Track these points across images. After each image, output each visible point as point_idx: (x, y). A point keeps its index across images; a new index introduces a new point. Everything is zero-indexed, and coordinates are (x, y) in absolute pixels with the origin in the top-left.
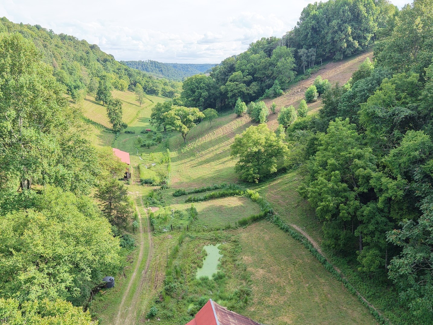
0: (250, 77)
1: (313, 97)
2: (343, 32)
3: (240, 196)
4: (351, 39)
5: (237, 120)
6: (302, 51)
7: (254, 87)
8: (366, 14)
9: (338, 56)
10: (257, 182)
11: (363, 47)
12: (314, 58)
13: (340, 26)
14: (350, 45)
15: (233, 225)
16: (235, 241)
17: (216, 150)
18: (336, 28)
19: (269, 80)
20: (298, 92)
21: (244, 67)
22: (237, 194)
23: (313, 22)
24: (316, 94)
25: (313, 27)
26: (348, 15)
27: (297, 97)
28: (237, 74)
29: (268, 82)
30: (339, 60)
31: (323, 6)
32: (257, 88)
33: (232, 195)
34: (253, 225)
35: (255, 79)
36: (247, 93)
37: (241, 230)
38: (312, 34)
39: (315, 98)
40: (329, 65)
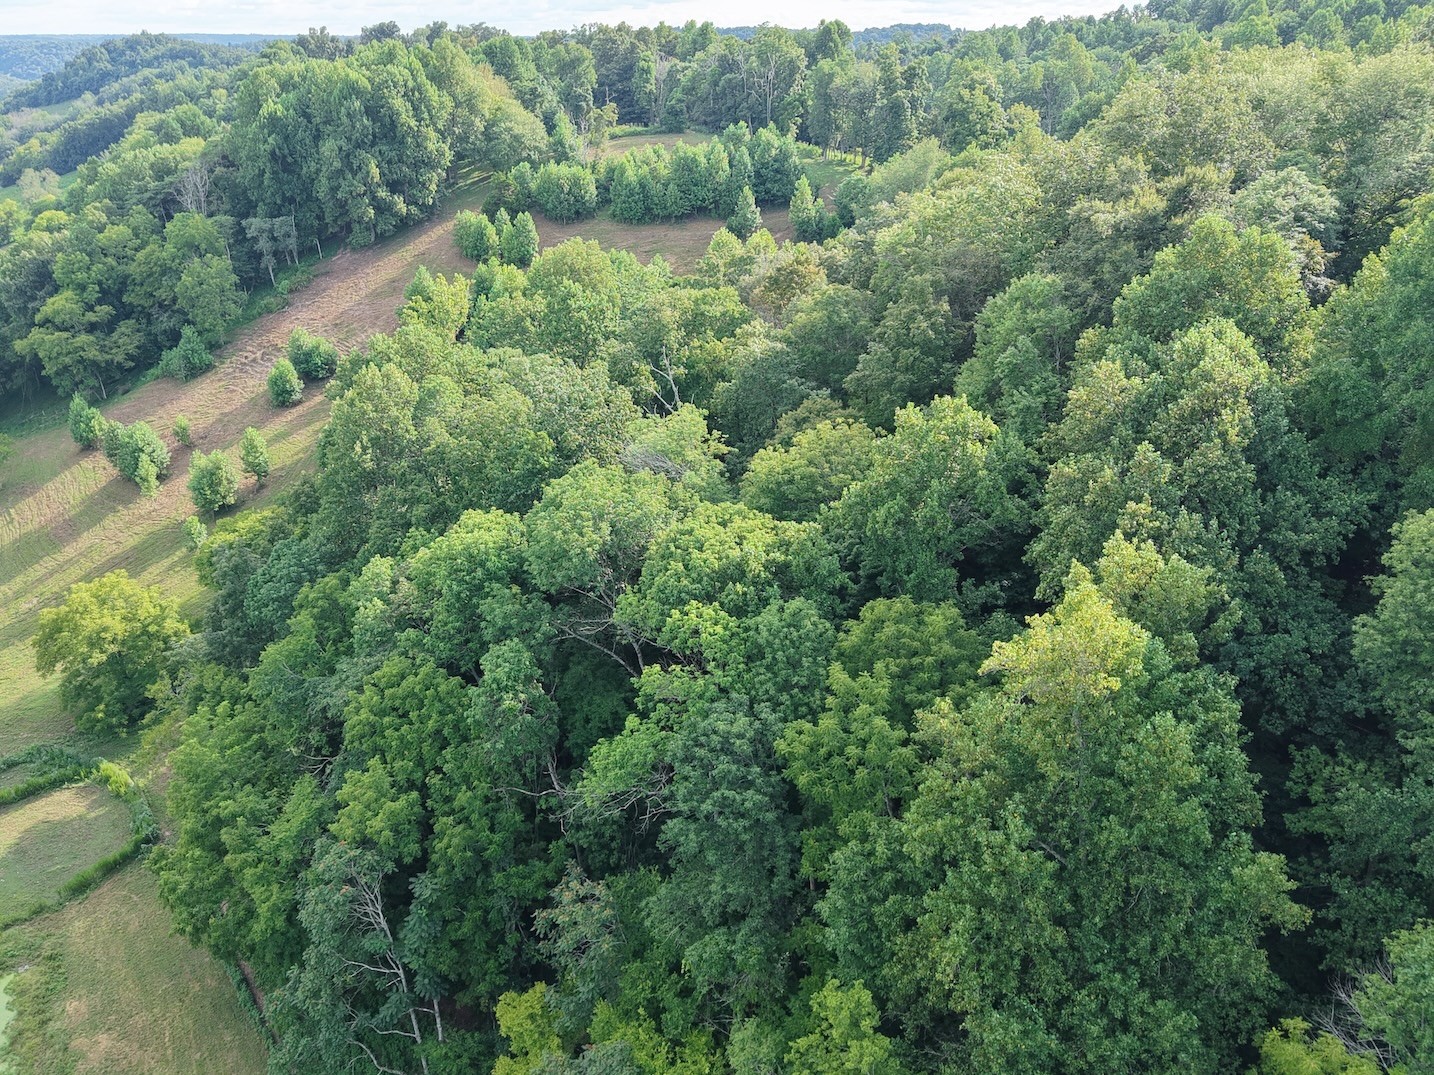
0: (104, 311)
1: (290, 393)
2: (359, 176)
3: (81, 784)
4: (382, 193)
5: (84, 463)
6: (255, 224)
7: (127, 339)
8: (413, 123)
9: (358, 236)
10: (124, 735)
11: (423, 207)
12: (292, 243)
13: (348, 155)
14: (382, 208)
15: (50, 899)
16: (51, 958)
17: (18, 596)
18: (337, 164)
19: (170, 317)
20: (254, 360)
21: (81, 276)
22: (71, 780)
23: (270, 140)
24: (297, 384)
25: (273, 153)
26: (365, 127)
27: (251, 383)
28: (60, 304)
29: (165, 322)
30: (366, 247)
31: (296, 78)
32: (138, 339)
33: (56, 784)
34: (106, 887)
35: (125, 312)
36: (107, 362)
37: (73, 909)
38: (274, 173)
39: (296, 397)
40: (341, 259)
